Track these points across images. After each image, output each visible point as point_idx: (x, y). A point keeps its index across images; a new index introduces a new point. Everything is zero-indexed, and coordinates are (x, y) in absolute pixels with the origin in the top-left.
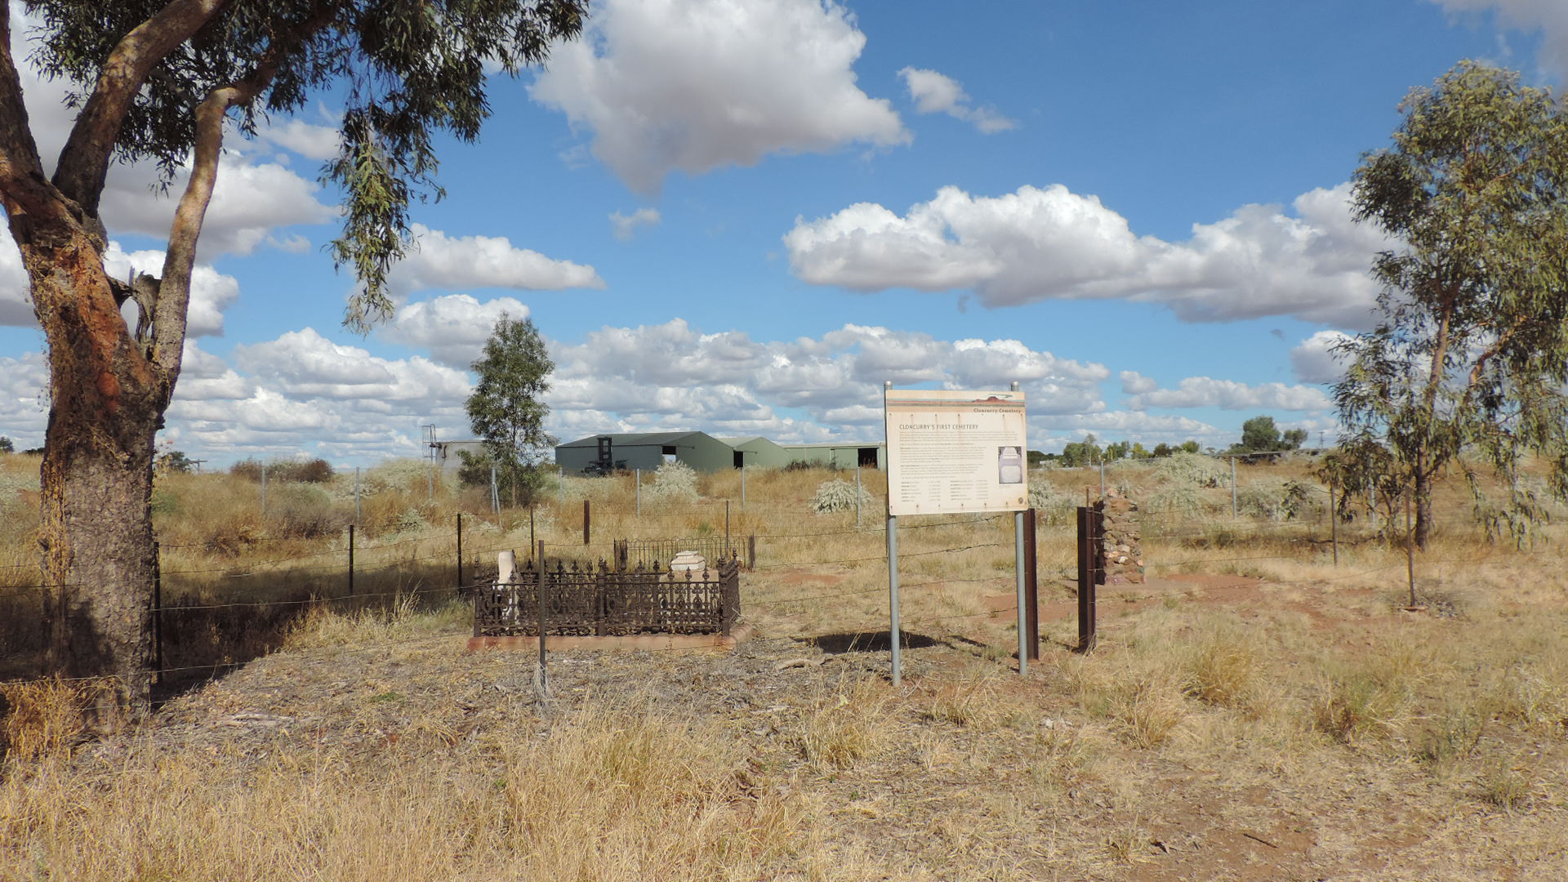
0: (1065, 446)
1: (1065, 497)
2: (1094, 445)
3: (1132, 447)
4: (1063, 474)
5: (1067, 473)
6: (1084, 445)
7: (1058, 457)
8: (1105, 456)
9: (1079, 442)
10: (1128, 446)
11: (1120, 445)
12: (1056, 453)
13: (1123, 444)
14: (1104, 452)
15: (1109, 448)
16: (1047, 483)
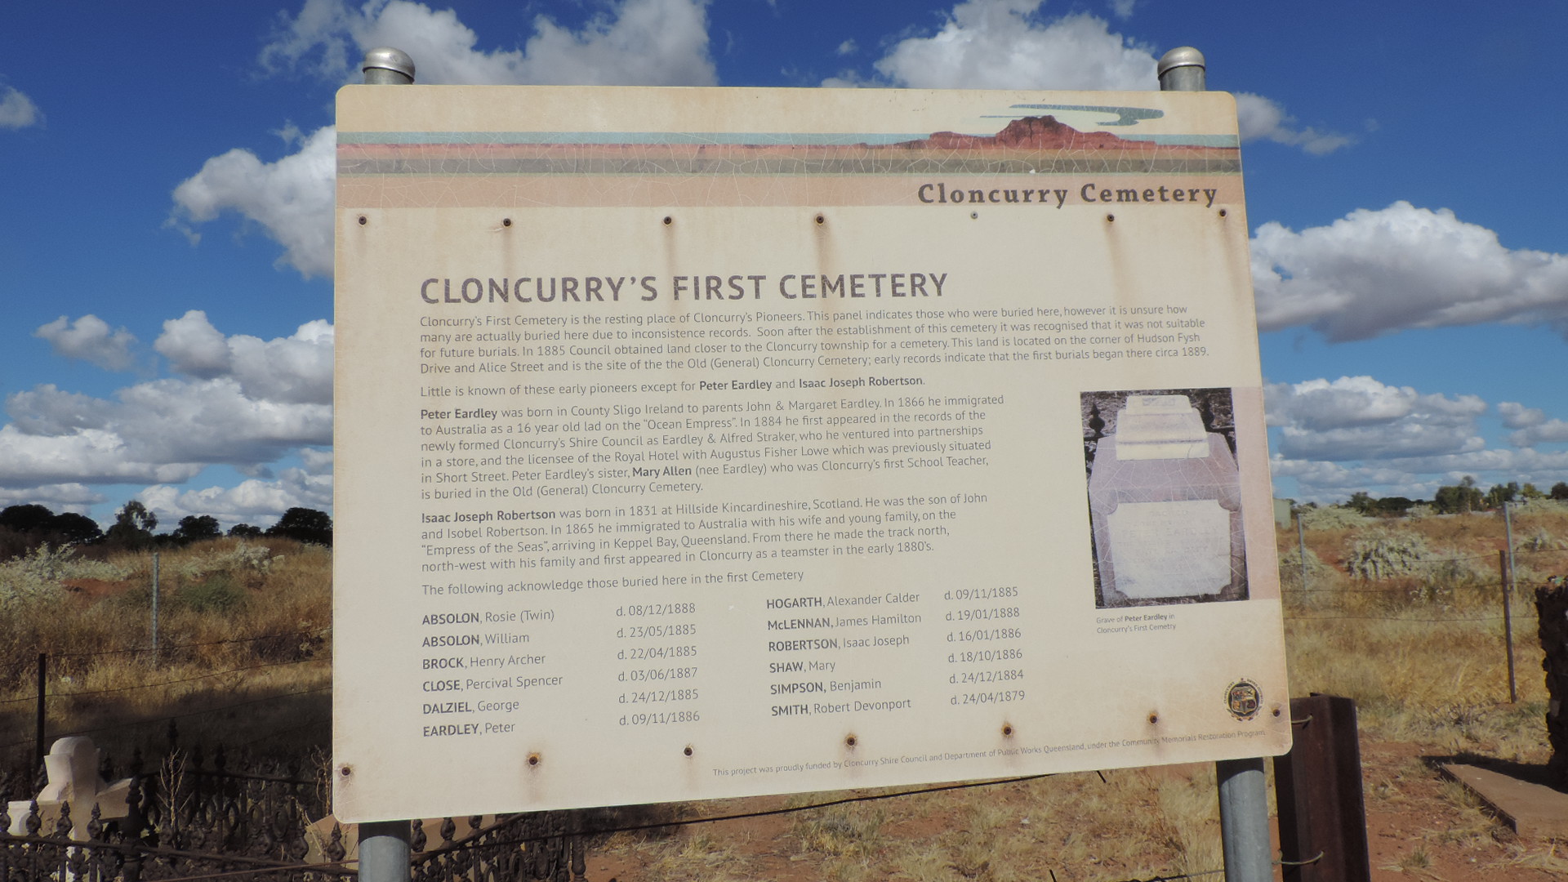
0: (1436, 491)
1: (1447, 557)
2: (1473, 487)
3: (1522, 489)
4: (1440, 524)
5: (1446, 521)
6: (1460, 488)
7: (1428, 503)
8: (1488, 500)
9: (1453, 485)
10: (1517, 488)
11: (1506, 486)
12: (1425, 499)
13: (1510, 485)
14: (1486, 495)
15: (1493, 490)
16: (1415, 537)
